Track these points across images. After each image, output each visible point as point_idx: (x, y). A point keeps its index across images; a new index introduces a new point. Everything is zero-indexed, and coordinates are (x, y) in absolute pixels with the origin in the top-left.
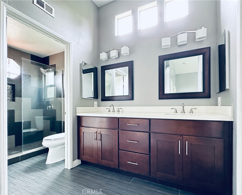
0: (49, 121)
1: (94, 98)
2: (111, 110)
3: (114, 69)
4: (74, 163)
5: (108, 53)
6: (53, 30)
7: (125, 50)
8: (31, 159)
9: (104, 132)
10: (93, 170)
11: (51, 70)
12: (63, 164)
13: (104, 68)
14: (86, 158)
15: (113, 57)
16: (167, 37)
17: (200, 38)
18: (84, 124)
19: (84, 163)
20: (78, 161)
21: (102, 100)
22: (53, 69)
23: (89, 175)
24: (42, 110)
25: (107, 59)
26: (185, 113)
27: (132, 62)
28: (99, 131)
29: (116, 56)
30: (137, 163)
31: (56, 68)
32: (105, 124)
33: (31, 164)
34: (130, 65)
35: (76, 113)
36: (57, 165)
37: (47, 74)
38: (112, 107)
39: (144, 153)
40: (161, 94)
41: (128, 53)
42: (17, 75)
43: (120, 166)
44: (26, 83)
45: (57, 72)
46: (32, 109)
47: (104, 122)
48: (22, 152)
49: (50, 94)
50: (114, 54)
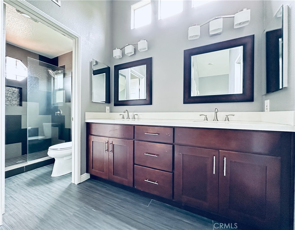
0: (57, 128)
1: (106, 102)
2: (126, 116)
3: (129, 69)
4: (82, 178)
5: (122, 49)
6: (59, 21)
7: (142, 45)
8: (36, 170)
9: (116, 142)
10: (103, 187)
11: (60, 72)
12: (70, 178)
13: (118, 68)
14: (95, 171)
15: (128, 53)
16: (195, 25)
17: (240, 24)
18: (94, 132)
19: (93, 178)
20: (86, 175)
21: (115, 105)
22: (62, 71)
23: (98, 192)
24: (50, 116)
25: (121, 57)
26: (218, 120)
27: (151, 59)
28: (111, 140)
29: (131, 53)
30: (156, 183)
31: (65, 69)
32: (118, 133)
33: (35, 175)
34: (148, 63)
35: (85, 119)
36: (63, 178)
37: (56, 77)
38: (126, 113)
39: (165, 170)
40: (187, 96)
41: (146, 48)
42: (25, 77)
43: (135, 184)
44: (32, 86)
45: (66, 74)
46: (39, 115)
47: (117, 130)
48: (27, 161)
49: (59, 99)
50: (129, 50)
